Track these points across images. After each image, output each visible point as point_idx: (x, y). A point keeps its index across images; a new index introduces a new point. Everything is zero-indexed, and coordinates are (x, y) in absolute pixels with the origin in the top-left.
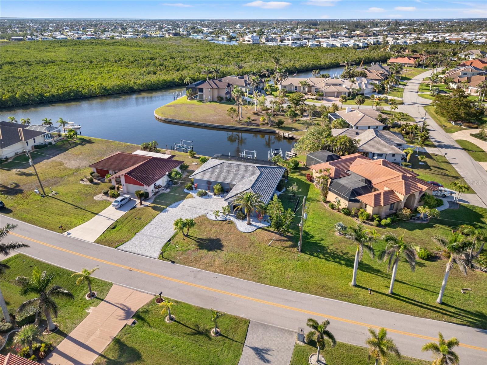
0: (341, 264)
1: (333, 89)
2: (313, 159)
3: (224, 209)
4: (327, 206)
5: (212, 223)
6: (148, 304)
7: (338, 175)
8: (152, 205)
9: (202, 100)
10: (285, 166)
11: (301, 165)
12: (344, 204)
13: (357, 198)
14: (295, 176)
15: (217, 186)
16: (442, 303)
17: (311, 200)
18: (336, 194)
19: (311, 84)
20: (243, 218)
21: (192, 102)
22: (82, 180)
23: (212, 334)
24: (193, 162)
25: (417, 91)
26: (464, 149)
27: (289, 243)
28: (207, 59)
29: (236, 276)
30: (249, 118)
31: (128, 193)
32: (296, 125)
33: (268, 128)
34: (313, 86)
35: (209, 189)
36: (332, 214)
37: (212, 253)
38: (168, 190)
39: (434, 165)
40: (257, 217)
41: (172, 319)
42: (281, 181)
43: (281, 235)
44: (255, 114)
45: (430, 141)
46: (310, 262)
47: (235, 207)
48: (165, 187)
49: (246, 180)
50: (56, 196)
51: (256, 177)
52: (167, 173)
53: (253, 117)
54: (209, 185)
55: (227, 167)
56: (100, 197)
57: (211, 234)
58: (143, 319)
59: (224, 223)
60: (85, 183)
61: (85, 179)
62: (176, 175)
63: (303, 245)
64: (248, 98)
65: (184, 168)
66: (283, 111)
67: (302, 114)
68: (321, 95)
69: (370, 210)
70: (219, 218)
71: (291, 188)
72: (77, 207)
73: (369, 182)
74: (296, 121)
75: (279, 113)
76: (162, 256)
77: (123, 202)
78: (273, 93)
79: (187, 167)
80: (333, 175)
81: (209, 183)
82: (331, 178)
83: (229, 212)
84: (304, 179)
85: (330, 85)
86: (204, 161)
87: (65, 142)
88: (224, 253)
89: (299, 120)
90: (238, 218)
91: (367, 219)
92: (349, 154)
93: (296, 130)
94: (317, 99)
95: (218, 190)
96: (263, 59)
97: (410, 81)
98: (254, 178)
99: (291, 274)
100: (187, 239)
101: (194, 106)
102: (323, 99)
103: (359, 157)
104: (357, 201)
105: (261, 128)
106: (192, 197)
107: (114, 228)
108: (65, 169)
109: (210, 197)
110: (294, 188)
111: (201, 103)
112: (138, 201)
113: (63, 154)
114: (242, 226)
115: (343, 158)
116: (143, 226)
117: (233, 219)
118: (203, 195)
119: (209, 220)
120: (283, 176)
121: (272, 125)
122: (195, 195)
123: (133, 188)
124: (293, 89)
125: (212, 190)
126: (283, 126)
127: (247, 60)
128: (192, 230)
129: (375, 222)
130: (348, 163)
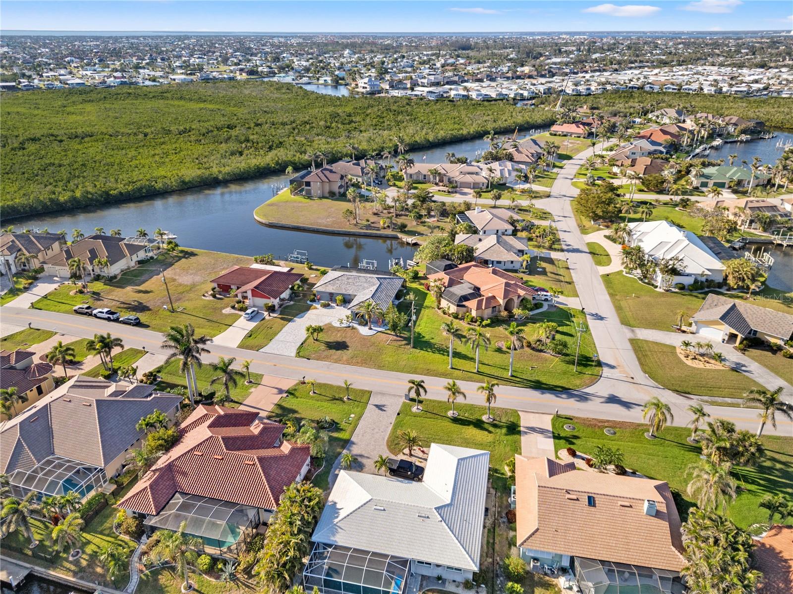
0: (444, 355)
1: (469, 179)
2: (432, 269)
3: (348, 317)
4: (440, 312)
5: (338, 330)
6: (296, 385)
7: (452, 283)
8: (280, 316)
9: (309, 196)
10: (405, 276)
11: (421, 274)
12: (453, 309)
13: (464, 303)
14: (414, 285)
15: (339, 298)
16: (512, 376)
17: (428, 307)
18: (448, 300)
19: (443, 172)
20: (366, 325)
21: (297, 198)
22: (204, 296)
23: (345, 399)
24: (311, 274)
25: (572, 177)
26: (590, 253)
27: (404, 342)
28: (308, 126)
29: (361, 366)
30: (368, 221)
31: (254, 306)
32: (421, 229)
33: (389, 232)
34: (445, 175)
35: (331, 300)
36: (443, 318)
37: (339, 352)
38: (292, 303)
39: (552, 271)
40: (376, 323)
41: (314, 393)
42: (400, 291)
43: (397, 336)
44: (375, 214)
45: (560, 245)
46: (420, 354)
47: (357, 314)
48: (288, 300)
49: (367, 291)
50: (185, 311)
51: (375, 288)
52: (290, 286)
53: (373, 219)
54: (332, 296)
55: (348, 279)
56: (228, 311)
57: (338, 338)
58: (292, 394)
59: (348, 329)
60: (207, 298)
61: (206, 295)
62: (298, 288)
63: (414, 343)
64: (366, 191)
65: (304, 281)
66: (407, 209)
67: (429, 213)
68: (454, 187)
69: (474, 313)
70: (343, 325)
71: (408, 297)
72: (209, 320)
73: (477, 289)
74: (422, 222)
75: (403, 213)
76: (298, 354)
77: (253, 315)
78: (397, 183)
79: (307, 279)
80: (446, 284)
81: (331, 294)
82: (445, 287)
83: (352, 320)
84: (421, 288)
85: (465, 174)
86: (324, 273)
87: (166, 255)
88: (350, 351)
89: (425, 222)
90: (360, 324)
91: (472, 321)
92: (466, 262)
93: (420, 234)
94: (449, 192)
95: (341, 301)
96: (385, 124)
97: (571, 161)
98: (374, 289)
99: (404, 363)
100: (317, 343)
101: (300, 205)
102: (456, 192)
103: (474, 266)
104: (464, 306)
105: (383, 232)
106: (316, 308)
107: (250, 336)
108: (180, 285)
109: (332, 307)
110: (411, 296)
111: (308, 200)
112: (266, 313)
113: (170, 269)
114: (364, 331)
115: (461, 266)
116: (276, 334)
117: (356, 326)
118: (326, 306)
119: (334, 327)
120: (403, 286)
121: (394, 228)
122: (318, 306)
123: (261, 302)
124: (421, 178)
125: (335, 301)
126: (406, 229)
127: (362, 128)
128: (321, 335)
129: (478, 323)
130: (463, 272)
